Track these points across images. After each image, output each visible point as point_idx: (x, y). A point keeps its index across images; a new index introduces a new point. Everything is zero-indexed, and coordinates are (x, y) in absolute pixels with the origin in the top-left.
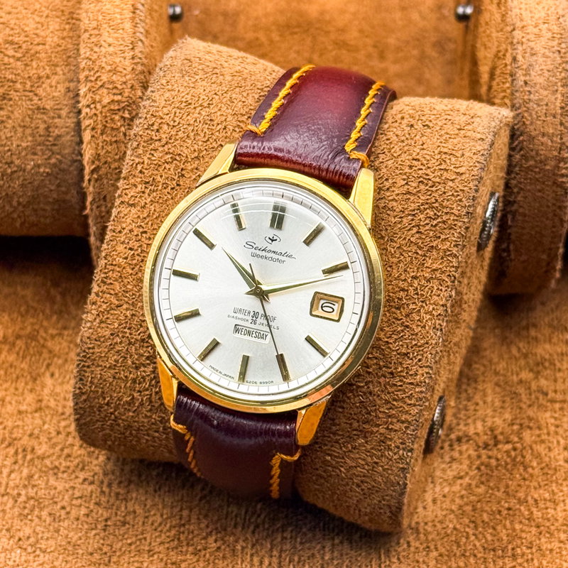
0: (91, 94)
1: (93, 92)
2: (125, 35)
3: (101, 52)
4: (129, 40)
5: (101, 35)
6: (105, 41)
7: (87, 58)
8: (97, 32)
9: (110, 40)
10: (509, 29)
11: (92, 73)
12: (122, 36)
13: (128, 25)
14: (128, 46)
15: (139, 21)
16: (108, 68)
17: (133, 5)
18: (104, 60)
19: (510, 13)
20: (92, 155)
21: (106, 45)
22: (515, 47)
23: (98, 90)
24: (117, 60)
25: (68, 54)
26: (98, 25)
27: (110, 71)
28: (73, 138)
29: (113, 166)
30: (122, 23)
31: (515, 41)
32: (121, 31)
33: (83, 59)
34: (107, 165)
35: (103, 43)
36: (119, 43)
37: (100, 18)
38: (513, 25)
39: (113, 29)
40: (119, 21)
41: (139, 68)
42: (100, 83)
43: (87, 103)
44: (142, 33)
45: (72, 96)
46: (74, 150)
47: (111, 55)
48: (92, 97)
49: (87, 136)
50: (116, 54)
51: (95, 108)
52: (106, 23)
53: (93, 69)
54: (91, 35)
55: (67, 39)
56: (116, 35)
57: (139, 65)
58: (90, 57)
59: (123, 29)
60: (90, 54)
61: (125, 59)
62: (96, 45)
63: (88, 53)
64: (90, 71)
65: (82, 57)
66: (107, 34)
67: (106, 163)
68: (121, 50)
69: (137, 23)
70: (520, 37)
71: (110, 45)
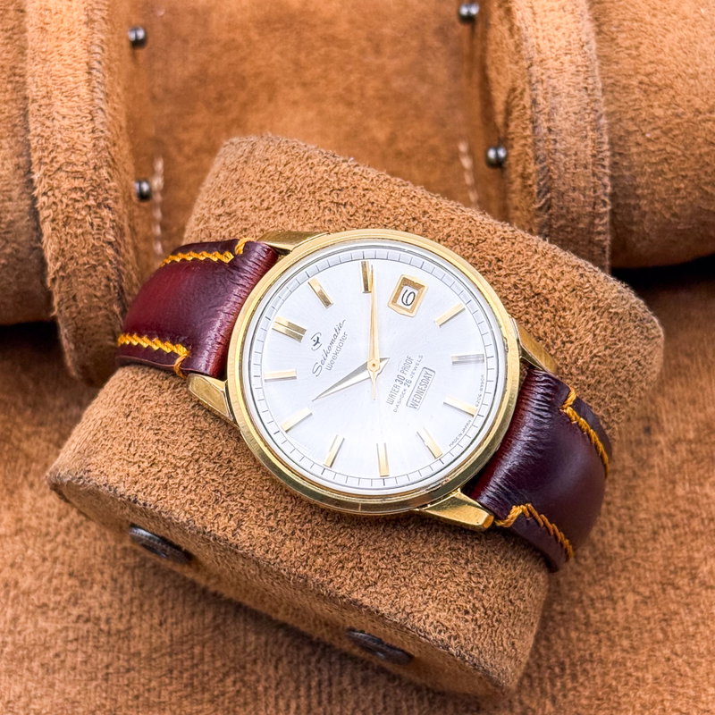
0: (47, 180)
1: (50, 176)
2: (82, 104)
3: (54, 126)
4: (86, 109)
5: (53, 105)
6: (58, 112)
7: (39, 135)
8: (48, 102)
9: (64, 111)
10: (525, 64)
11: (46, 154)
12: (77, 104)
13: (83, 90)
14: (86, 117)
15: (96, 85)
16: (65, 146)
17: (87, 64)
18: (59, 136)
19: (524, 43)
20: (55, 251)
21: (60, 118)
22: (535, 87)
23: (55, 173)
24: (75, 136)
25: (13, 123)
26: (48, 93)
27: (67, 150)
28: (29, 223)
29: (80, 262)
30: (76, 88)
31: (534, 80)
32: (76, 99)
33: (34, 136)
34: (73, 261)
35: (55, 115)
36: (75, 114)
37: (50, 82)
38: (530, 59)
39: (66, 96)
40: (73, 86)
41: (102, 143)
42: (56, 166)
43: (44, 190)
44: (101, 99)
45: (22, 173)
46: (32, 236)
47: (67, 129)
48: (48, 183)
49: (47, 228)
50: (72, 127)
51: (53, 195)
52: (58, 89)
53: (47, 148)
54: (40, 106)
55: (10, 103)
56: (70, 104)
57: (102, 141)
58: (42, 134)
59: (78, 96)
60: (42, 131)
61: (84, 133)
62: (48, 118)
63: (39, 129)
64: (43, 151)
65: (31, 133)
66: (59, 103)
67: (72, 258)
68: (78, 123)
69: (94, 87)
70: (539, 74)
71: (64, 117)
